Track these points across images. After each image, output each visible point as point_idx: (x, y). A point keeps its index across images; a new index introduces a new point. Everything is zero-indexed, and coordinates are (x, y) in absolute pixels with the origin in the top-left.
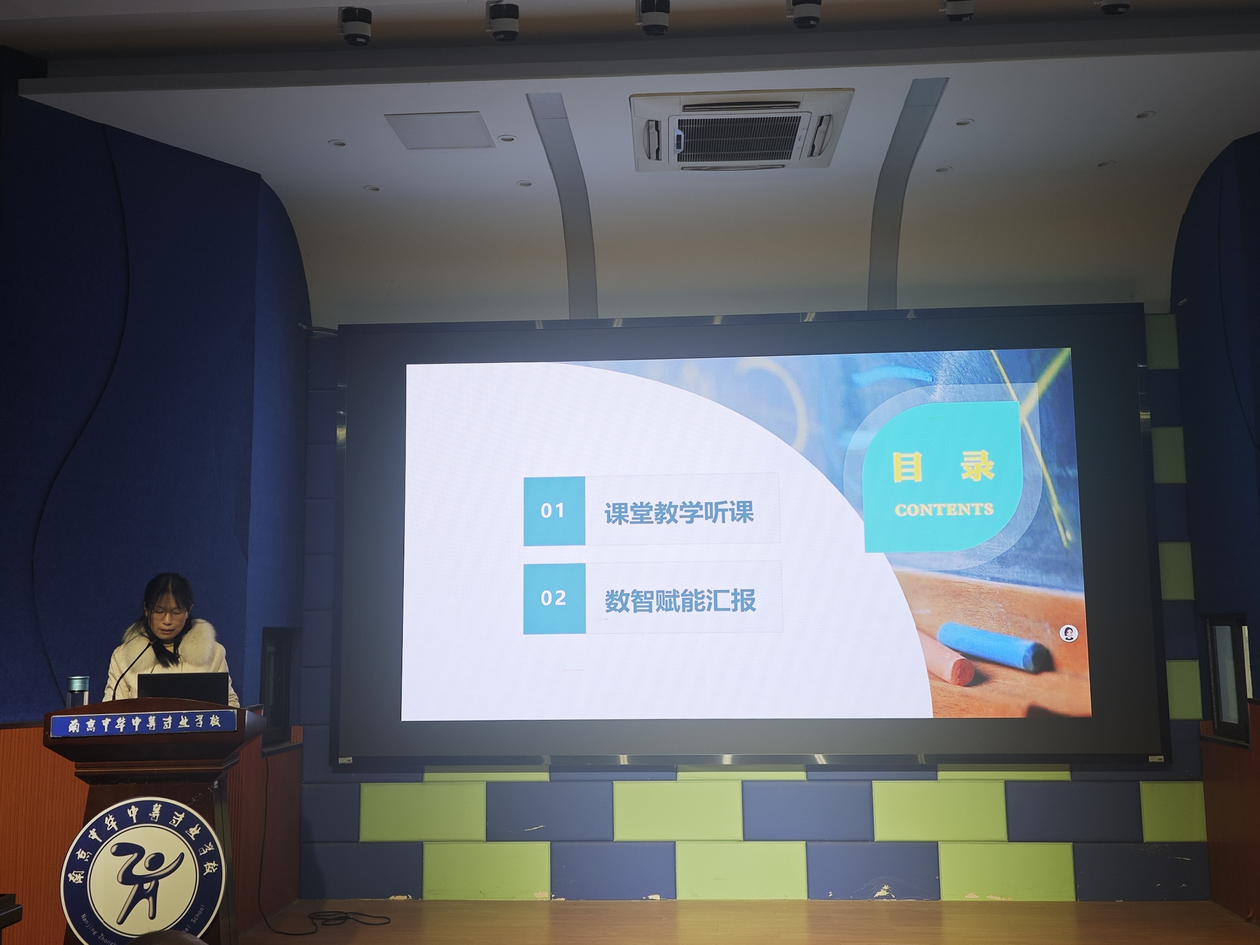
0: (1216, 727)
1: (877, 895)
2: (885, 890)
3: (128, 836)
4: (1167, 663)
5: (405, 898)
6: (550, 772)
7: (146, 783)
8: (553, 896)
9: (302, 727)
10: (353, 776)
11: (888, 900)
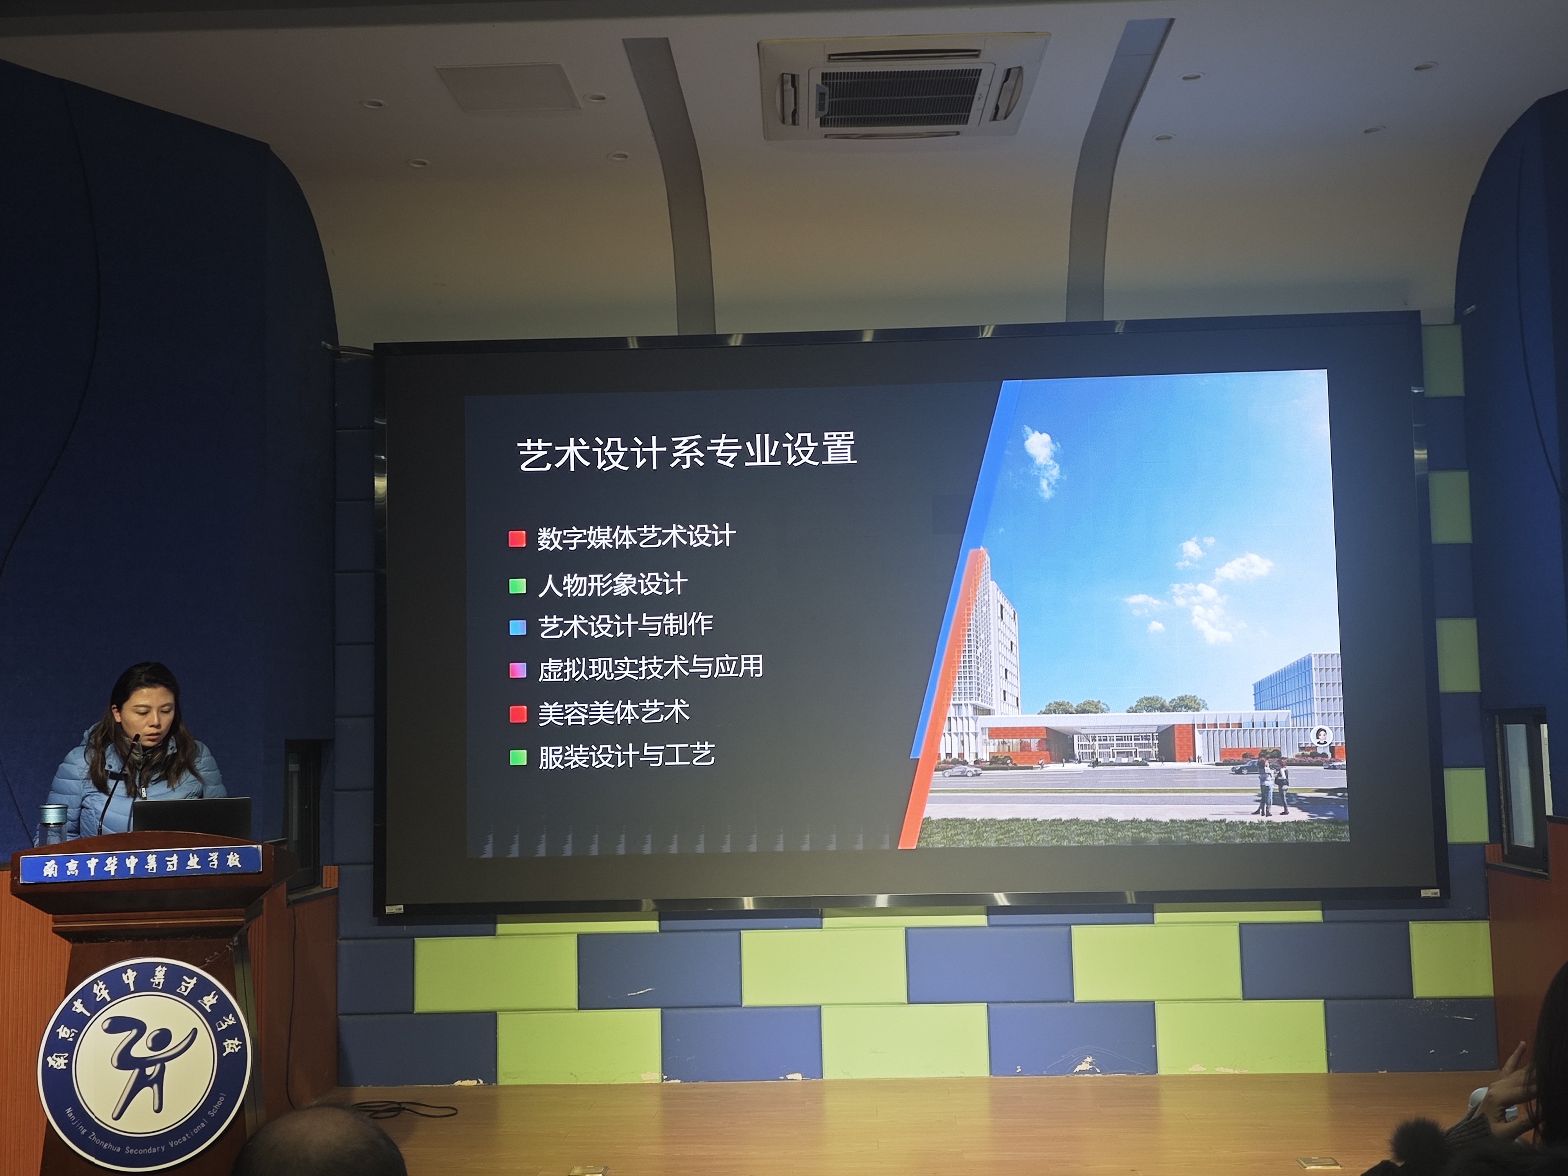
0: (1506, 852)
1: (1077, 1069)
2: (1087, 1062)
3: (124, 1008)
4: (1445, 772)
5: (475, 1082)
6: (659, 921)
7: (146, 940)
8: (665, 1077)
9: (337, 867)
10: (405, 929)
11: (1092, 1076)
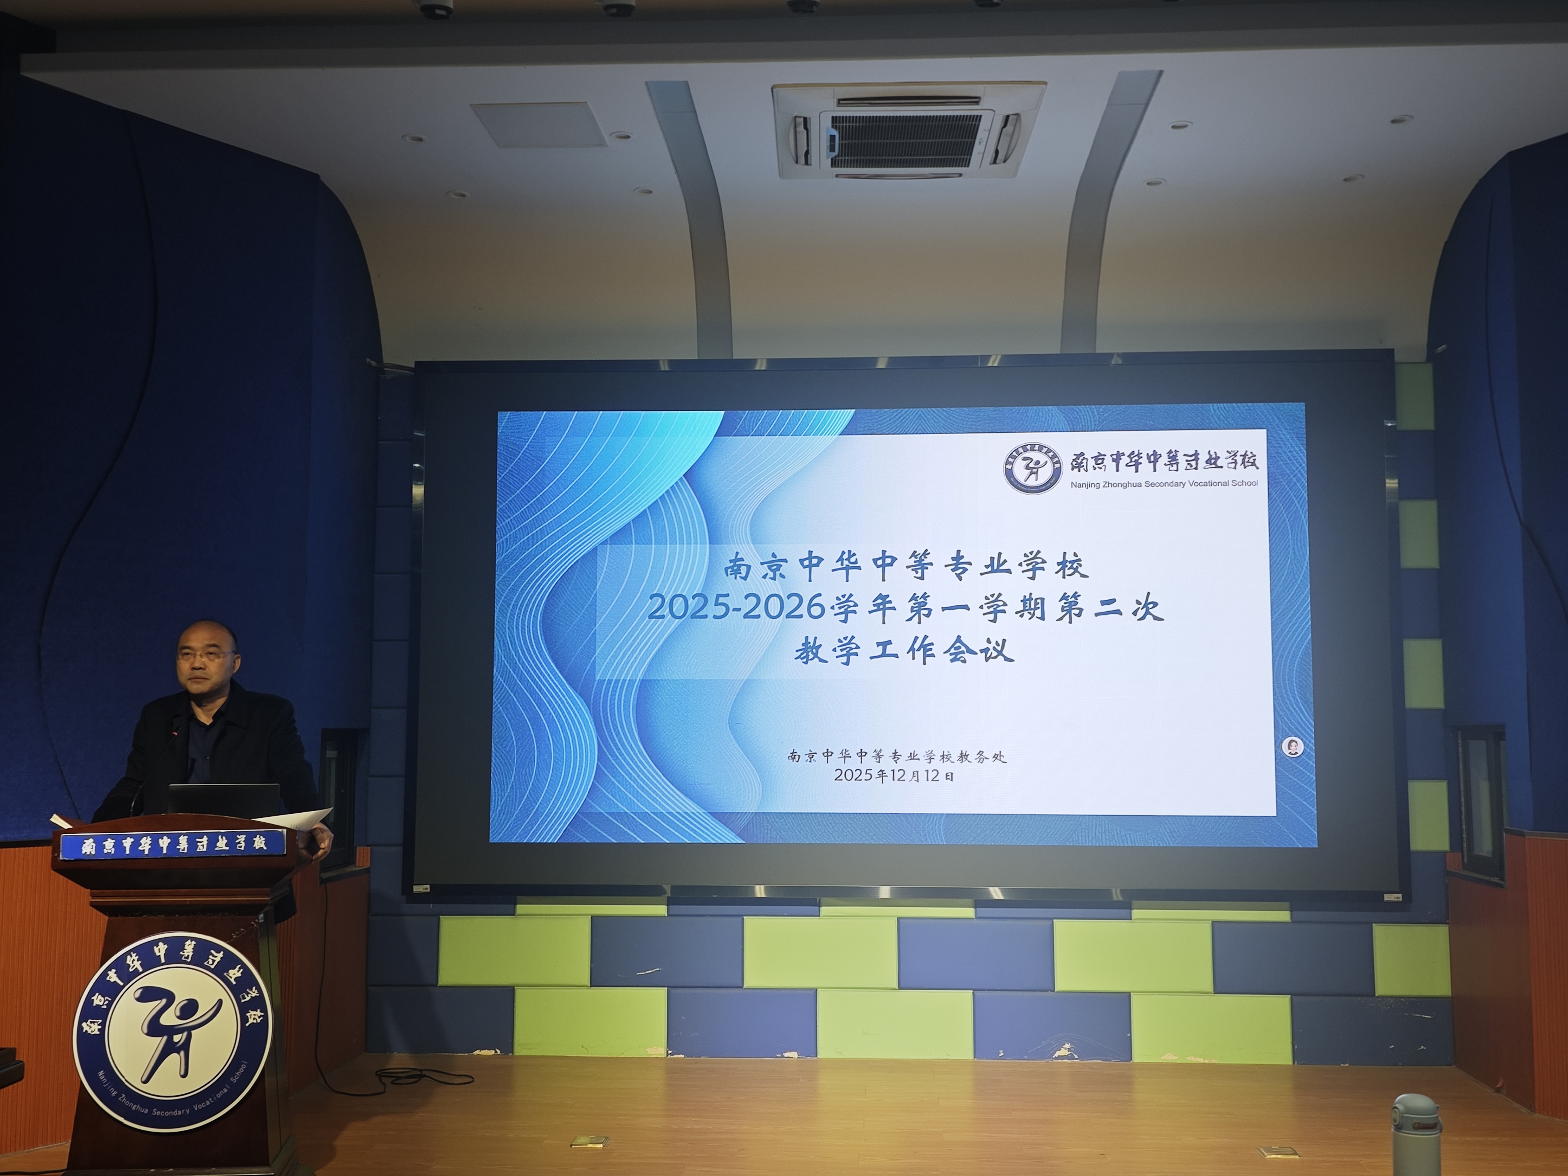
0: (1466, 860)
1: (1056, 1055)
2: (1066, 1049)
3: (155, 979)
4: (1409, 783)
5: (493, 1052)
6: (668, 905)
7: (177, 916)
8: (670, 1052)
9: (369, 848)
10: (431, 907)
11: (1070, 1061)
